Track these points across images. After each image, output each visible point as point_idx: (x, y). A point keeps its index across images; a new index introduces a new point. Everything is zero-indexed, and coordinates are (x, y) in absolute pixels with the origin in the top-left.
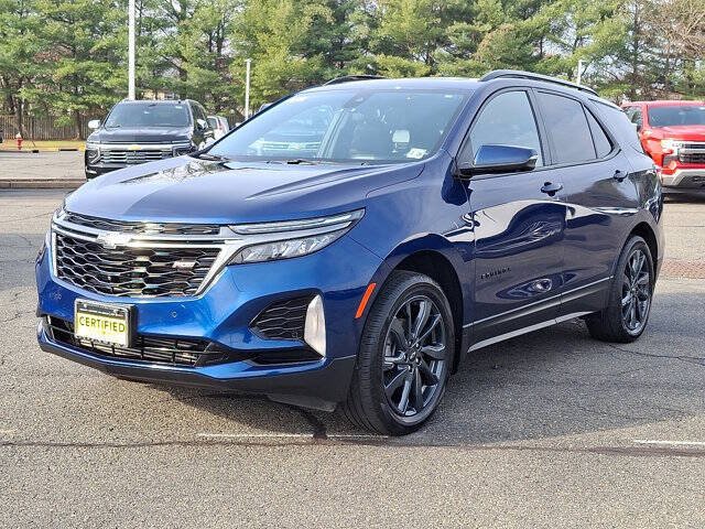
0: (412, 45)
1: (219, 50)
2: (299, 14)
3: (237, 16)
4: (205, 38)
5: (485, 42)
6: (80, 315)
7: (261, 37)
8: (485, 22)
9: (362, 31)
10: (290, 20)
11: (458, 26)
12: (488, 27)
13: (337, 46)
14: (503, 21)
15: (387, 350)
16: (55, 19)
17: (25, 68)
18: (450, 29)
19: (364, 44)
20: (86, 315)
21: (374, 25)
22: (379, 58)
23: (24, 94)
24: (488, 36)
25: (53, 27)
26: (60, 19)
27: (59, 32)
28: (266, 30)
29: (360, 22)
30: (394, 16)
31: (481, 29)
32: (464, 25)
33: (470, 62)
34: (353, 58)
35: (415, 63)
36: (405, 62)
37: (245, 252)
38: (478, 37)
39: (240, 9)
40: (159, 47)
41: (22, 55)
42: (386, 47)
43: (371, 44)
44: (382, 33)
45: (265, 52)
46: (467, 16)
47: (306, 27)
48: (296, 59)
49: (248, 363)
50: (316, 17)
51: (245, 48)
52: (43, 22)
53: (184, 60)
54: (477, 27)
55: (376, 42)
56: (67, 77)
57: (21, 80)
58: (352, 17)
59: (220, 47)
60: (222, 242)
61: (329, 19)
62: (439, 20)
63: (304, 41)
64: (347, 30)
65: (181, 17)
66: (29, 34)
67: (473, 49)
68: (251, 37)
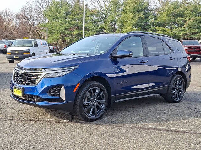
0: (166, 24)
1: (114, 27)
2: (135, 17)
3: (119, 18)
4: (110, 24)
5: (187, 23)
6: (14, 89)
7: (125, 23)
8: (187, 18)
9: (152, 21)
10: (133, 18)
11: (179, 19)
12: (188, 19)
13: (146, 25)
14: (192, 17)
15: (86, 100)
16: (74, 20)
17: (67, 32)
18: (177, 20)
19: (153, 24)
20: (15, 89)
21: (156, 19)
22: (157, 28)
23: (66, 39)
24: (188, 21)
25: (74, 22)
26: (75, 20)
27: (75, 23)
28: (126, 21)
29: (152, 18)
30: (161, 16)
31: (186, 19)
32: (181, 18)
33: (182, 28)
34: (150, 28)
35: (167, 29)
36: (164, 29)
37: (47, 75)
38: (185, 22)
39: (120, 16)
40: (99, 26)
41: (66, 29)
42: (159, 25)
43: (155, 24)
44: (158, 21)
45: (126, 27)
46: (182, 16)
47: (137, 20)
48: (134, 28)
49: (47, 102)
50: (140, 17)
51: (121, 26)
52: (71, 21)
53: (105, 29)
54: (185, 19)
55: (156, 23)
56: (76, 35)
57: (65, 35)
58: (149, 17)
59: (114, 26)
60: (42, 73)
61: (143, 18)
62: (174, 17)
63: (136, 24)
64: (148, 20)
65: (105, 19)
66: (68, 24)
67: (184, 25)
68: (122, 23)
